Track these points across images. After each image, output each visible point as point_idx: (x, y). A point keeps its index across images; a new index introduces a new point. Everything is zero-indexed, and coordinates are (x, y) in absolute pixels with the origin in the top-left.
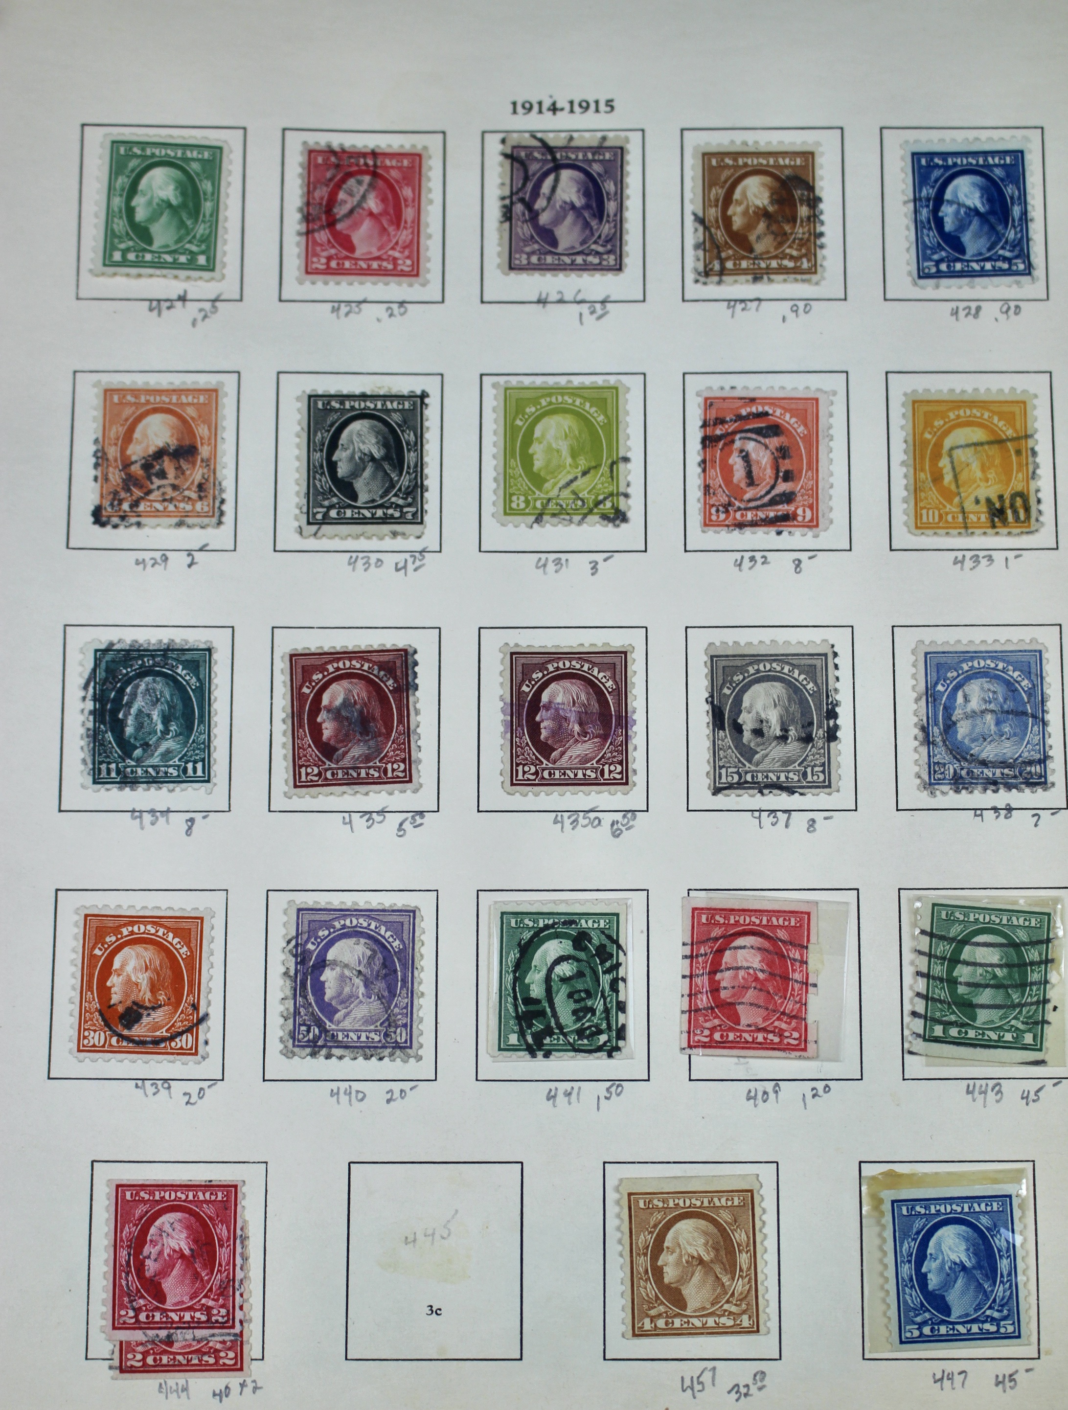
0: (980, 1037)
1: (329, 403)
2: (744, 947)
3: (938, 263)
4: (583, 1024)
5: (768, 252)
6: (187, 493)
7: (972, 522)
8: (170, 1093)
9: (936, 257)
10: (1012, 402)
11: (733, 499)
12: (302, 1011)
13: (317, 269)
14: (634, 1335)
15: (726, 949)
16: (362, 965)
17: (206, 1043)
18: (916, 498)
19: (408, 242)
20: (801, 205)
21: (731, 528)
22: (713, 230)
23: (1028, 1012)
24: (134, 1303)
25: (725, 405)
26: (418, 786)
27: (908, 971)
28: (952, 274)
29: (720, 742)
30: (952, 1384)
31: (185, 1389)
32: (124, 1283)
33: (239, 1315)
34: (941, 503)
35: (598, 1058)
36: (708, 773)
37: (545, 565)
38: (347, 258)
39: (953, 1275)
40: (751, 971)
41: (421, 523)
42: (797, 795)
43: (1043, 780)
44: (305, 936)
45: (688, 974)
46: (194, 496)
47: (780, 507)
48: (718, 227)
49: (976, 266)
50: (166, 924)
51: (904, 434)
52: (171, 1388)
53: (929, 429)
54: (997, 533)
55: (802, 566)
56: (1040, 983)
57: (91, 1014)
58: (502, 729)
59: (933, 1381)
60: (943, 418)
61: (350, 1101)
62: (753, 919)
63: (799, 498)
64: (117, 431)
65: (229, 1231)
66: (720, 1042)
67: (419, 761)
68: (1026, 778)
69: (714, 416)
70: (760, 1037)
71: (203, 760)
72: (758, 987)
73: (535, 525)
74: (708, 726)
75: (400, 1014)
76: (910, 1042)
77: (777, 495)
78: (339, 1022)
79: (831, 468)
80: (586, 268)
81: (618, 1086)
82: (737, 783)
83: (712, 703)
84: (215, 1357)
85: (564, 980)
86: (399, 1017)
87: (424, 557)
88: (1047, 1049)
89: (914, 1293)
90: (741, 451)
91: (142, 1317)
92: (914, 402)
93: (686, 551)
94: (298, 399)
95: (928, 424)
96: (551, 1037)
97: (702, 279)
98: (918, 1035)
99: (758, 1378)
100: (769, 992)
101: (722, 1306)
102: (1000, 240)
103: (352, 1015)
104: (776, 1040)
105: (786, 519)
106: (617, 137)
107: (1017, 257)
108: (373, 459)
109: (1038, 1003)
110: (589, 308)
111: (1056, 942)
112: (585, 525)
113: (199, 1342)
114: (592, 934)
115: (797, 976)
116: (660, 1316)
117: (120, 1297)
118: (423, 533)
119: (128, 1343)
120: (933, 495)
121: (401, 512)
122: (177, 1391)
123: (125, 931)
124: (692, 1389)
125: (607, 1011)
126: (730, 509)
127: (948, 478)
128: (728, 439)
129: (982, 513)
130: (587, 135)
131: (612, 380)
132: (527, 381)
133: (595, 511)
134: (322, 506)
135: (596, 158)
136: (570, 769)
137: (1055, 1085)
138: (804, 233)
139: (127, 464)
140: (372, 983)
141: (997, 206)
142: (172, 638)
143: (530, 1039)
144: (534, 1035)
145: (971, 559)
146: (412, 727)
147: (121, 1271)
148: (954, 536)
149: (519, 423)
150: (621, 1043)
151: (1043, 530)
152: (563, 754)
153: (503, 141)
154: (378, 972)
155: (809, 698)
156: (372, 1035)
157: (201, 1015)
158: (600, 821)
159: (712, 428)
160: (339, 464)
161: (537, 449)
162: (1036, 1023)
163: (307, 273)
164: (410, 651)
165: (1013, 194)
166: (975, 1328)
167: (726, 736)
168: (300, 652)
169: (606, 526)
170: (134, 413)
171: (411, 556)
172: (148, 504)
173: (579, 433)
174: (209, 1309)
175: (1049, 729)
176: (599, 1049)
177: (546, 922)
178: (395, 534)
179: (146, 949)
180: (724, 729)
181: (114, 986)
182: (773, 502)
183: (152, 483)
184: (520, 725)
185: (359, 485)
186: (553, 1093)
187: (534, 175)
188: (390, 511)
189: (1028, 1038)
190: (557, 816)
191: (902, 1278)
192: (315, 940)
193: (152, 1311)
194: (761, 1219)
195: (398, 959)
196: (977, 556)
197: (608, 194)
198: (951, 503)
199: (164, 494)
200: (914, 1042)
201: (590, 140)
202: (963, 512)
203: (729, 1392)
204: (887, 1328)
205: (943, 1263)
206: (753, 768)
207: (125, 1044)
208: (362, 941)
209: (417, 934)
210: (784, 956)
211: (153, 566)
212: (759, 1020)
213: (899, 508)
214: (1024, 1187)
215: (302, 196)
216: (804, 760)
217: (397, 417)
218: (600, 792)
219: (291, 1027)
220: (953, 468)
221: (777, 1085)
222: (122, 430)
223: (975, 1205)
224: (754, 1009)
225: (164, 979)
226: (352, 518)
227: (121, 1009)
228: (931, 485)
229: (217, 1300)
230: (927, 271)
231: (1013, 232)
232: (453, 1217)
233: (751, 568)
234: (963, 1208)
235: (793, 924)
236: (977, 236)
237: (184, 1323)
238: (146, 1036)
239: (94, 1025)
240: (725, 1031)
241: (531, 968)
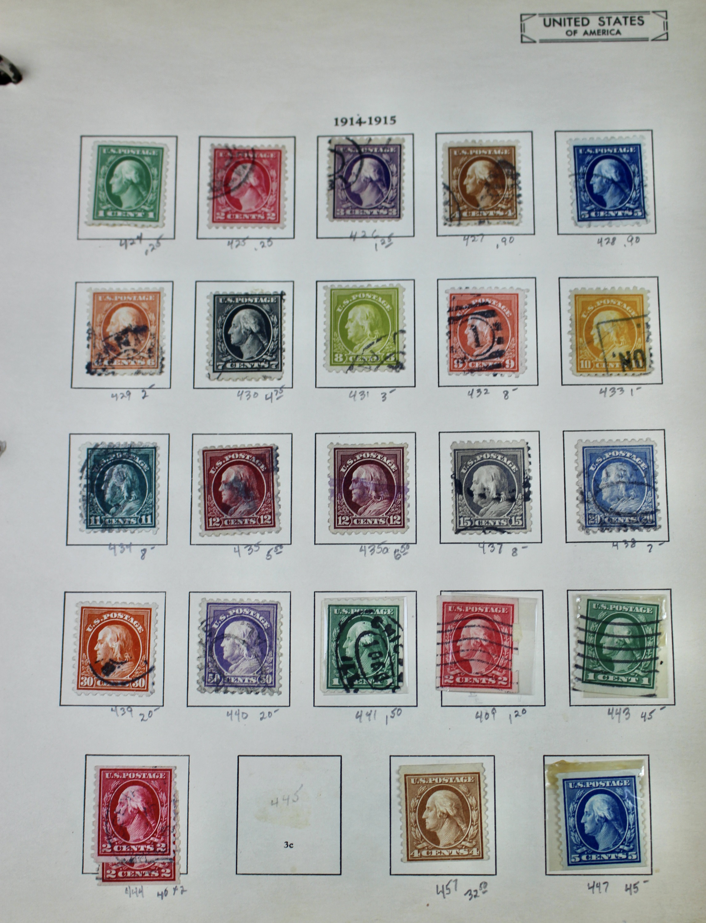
0: (616, 680)
1: (226, 299)
2: (474, 626)
3: (590, 212)
4: (377, 673)
5: (488, 206)
6: (142, 354)
7: (611, 368)
8: (132, 714)
9: (588, 208)
10: (635, 295)
11: (467, 355)
12: (210, 665)
13: (219, 219)
14: (408, 860)
15: (463, 627)
16: (246, 637)
17: (153, 684)
18: (577, 353)
19: (273, 203)
20: (508, 178)
21: (466, 373)
22: (455, 194)
23: (645, 665)
24: (111, 840)
25: (463, 298)
26: (279, 529)
27: (573, 640)
28: (598, 219)
29: (460, 502)
30: (599, 890)
31: (141, 891)
32: (105, 828)
33: (173, 847)
34: (592, 356)
35: (386, 693)
36: (452, 521)
37: (354, 396)
38: (237, 212)
39: (600, 824)
40: (478, 640)
41: (281, 370)
42: (506, 533)
43: (654, 524)
44: (212, 620)
45: (440, 642)
46: (146, 356)
47: (495, 359)
48: (458, 192)
49: (612, 214)
50: (129, 612)
51: (570, 315)
52: (133, 891)
53: (585, 312)
54: (626, 375)
55: (508, 394)
56: (652, 647)
57: (85, 666)
58: (329, 494)
59: (587, 887)
60: (593, 305)
61: (239, 719)
62: (480, 609)
63: (507, 354)
64: (101, 317)
65: (167, 797)
66: (460, 683)
67: (280, 514)
68: (643, 523)
69: (455, 305)
70: (484, 680)
71: (151, 514)
72: (483, 650)
73: (349, 371)
74: (452, 492)
75: (268, 666)
76: (574, 683)
77: (493, 352)
78: (232, 672)
79: (526, 336)
80: (379, 217)
81: (399, 710)
82: (470, 526)
83: (455, 478)
84: (159, 872)
85: (366, 646)
86: (268, 668)
87: (282, 391)
88: (657, 687)
89: (576, 835)
90: (472, 326)
91: (116, 848)
92: (576, 296)
93: (439, 386)
94: (208, 297)
95: (584, 309)
96: (358, 680)
97: (449, 223)
98: (579, 679)
99: (482, 886)
100: (489, 653)
101: (461, 843)
102: (627, 198)
103: (240, 667)
104: (494, 682)
105: (499, 366)
106: (398, 139)
107: (637, 208)
108: (252, 332)
109: (651, 659)
110: (381, 241)
111: (662, 622)
112: (378, 371)
113: (149, 863)
114: (383, 618)
115: (506, 643)
116: (423, 848)
117: (103, 837)
118: (282, 377)
119: (107, 864)
120: (588, 351)
121: (269, 364)
122: (136, 892)
123: (105, 617)
124: (443, 892)
125: (392, 664)
126: (465, 361)
127: (596, 341)
128: (464, 318)
129: (618, 362)
130: (380, 137)
131: (395, 284)
132: (344, 285)
133: (385, 362)
134: (222, 361)
135: (385, 151)
136: (370, 518)
137: (661, 709)
138: (509, 195)
139: (106, 338)
140: (252, 648)
141: (625, 177)
142: (133, 441)
143: (346, 682)
144: (348, 679)
145: (610, 390)
146: (275, 493)
147: (103, 821)
148: (600, 377)
149: (339, 310)
150: (400, 684)
151: (653, 372)
152: (365, 509)
153: (330, 142)
154: (255, 641)
155: (513, 475)
156: (252, 679)
157: (150, 667)
158: (387, 550)
159: (454, 312)
160: (232, 336)
161: (350, 327)
162: (650, 672)
163: (213, 221)
164: (274, 448)
165: (634, 170)
166: (613, 856)
167: (463, 498)
168: (209, 449)
169: (392, 371)
170: (111, 307)
171: (275, 391)
172: (119, 361)
173: (375, 316)
174: (155, 844)
175: (658, 493)
176: (387, 687)
177: (355, 611)
178: (265, 378)
179: (118, 628)
180: (462, 494)
181: (98, 650)
182: (491, 356)
183: (121, 348)
184: (340, 492)
185: (244, 348)
186: (359, 714)
187: (348, 162)
188: (262, 364)
189: (645, 681)
190: (362, 547)
191: (569, 826)
192: (218, 621)
193: (121, 845)
194: (484, 790)
195: (268, 634)
196: (614, 388)
197: (392, 173)
198: (598, 356)
199: (128, 355)
200: (577, 683)
201: (382, 140)
202: (605, 362)
203: (465, 894)
204: (560, 856)
205: (594, 817)
206: (480, 517)
207: (105, 684)
208: (246, 622)
209: (278, 618)
210: (498, 631)
211: (122, 398)
212: (483, 670)
213: (567, 359)
214: (643, 771)
215: (211, 176)
216: (510, 512)
217: (266, 307)
218: (388, 532)
219: (204, 674)
220: (600, 336)
221: (494, 709)
222: (104, 317)
223: (614, 782)
224: (480, 663)
225: (128, 645)
226: (240, 368)
227: (103, 664)
228: (586, 345)
229: (160, 838)
230: (583, 217)
231: (634, 193)
232: (300, 788)
233: (478, 396)
234: (606, 784)
235: (503, 612)
236: (613, 195)
237: (141, 852)
238: (117, 680)
239: (87, 673)
240: (462, 676)
241: (346, 639)
